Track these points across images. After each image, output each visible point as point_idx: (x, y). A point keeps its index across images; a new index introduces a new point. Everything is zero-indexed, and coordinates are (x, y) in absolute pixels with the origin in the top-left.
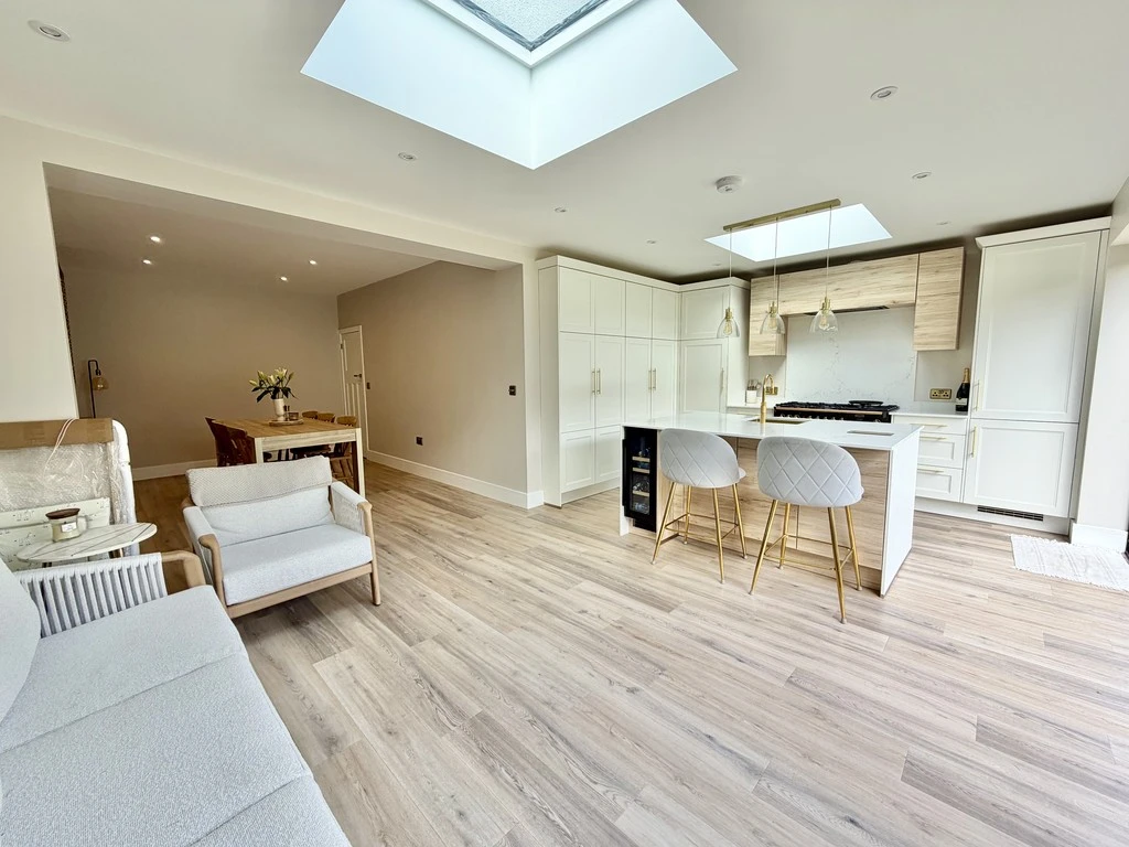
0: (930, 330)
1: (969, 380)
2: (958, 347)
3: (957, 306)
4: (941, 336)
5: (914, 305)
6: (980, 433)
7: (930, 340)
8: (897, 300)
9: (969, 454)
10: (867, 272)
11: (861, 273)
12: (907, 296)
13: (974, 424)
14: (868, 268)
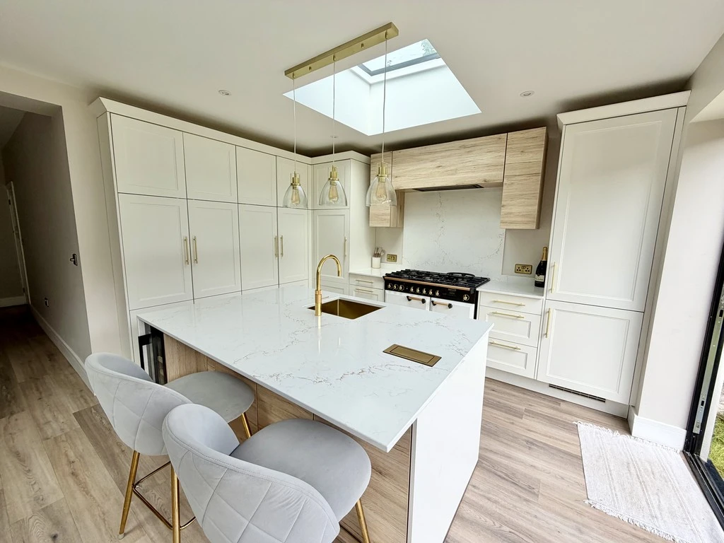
0: (515, 210)
1: (546, 258)
2: (538, 226)
3: (538, 187)
4: (523, 216)
5: (501, 185)
6: (554, 314)
7: (513, 219)
8: (487, 179)
9: (544, 334)
10: (463, 151)
11: (457, 152)
12: (495, 175)
13: (549, 305)
14: (465, 147)
